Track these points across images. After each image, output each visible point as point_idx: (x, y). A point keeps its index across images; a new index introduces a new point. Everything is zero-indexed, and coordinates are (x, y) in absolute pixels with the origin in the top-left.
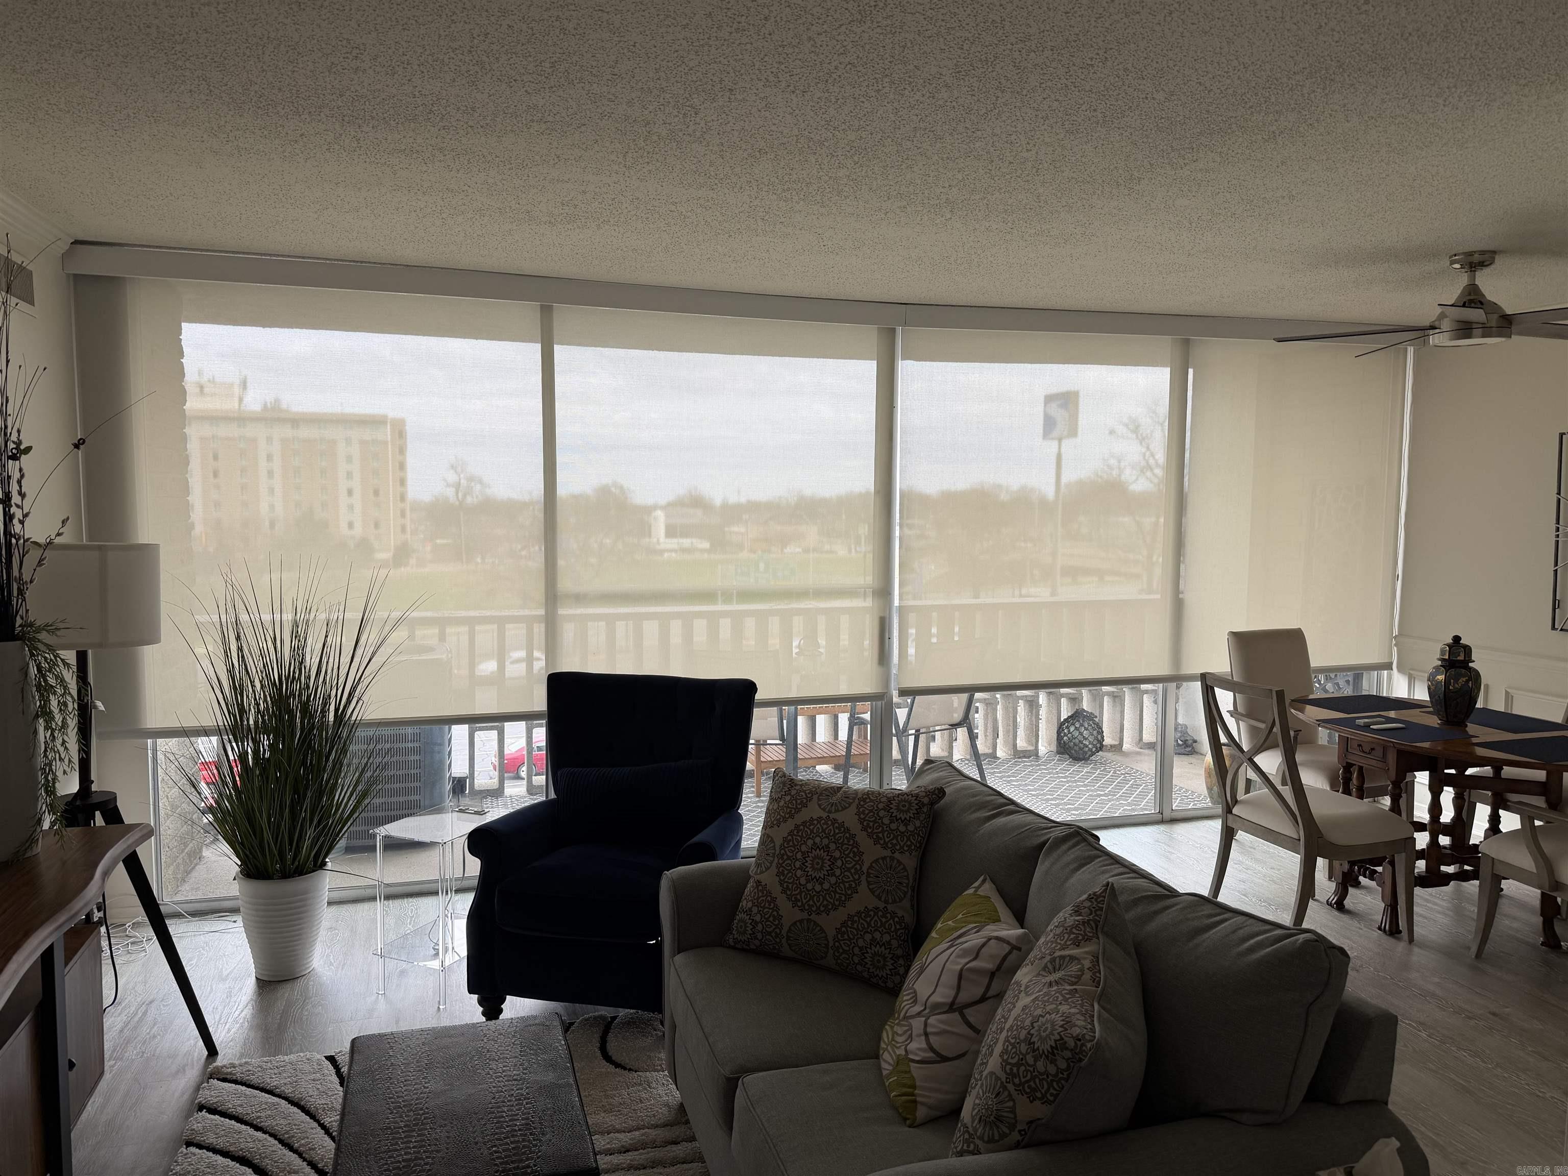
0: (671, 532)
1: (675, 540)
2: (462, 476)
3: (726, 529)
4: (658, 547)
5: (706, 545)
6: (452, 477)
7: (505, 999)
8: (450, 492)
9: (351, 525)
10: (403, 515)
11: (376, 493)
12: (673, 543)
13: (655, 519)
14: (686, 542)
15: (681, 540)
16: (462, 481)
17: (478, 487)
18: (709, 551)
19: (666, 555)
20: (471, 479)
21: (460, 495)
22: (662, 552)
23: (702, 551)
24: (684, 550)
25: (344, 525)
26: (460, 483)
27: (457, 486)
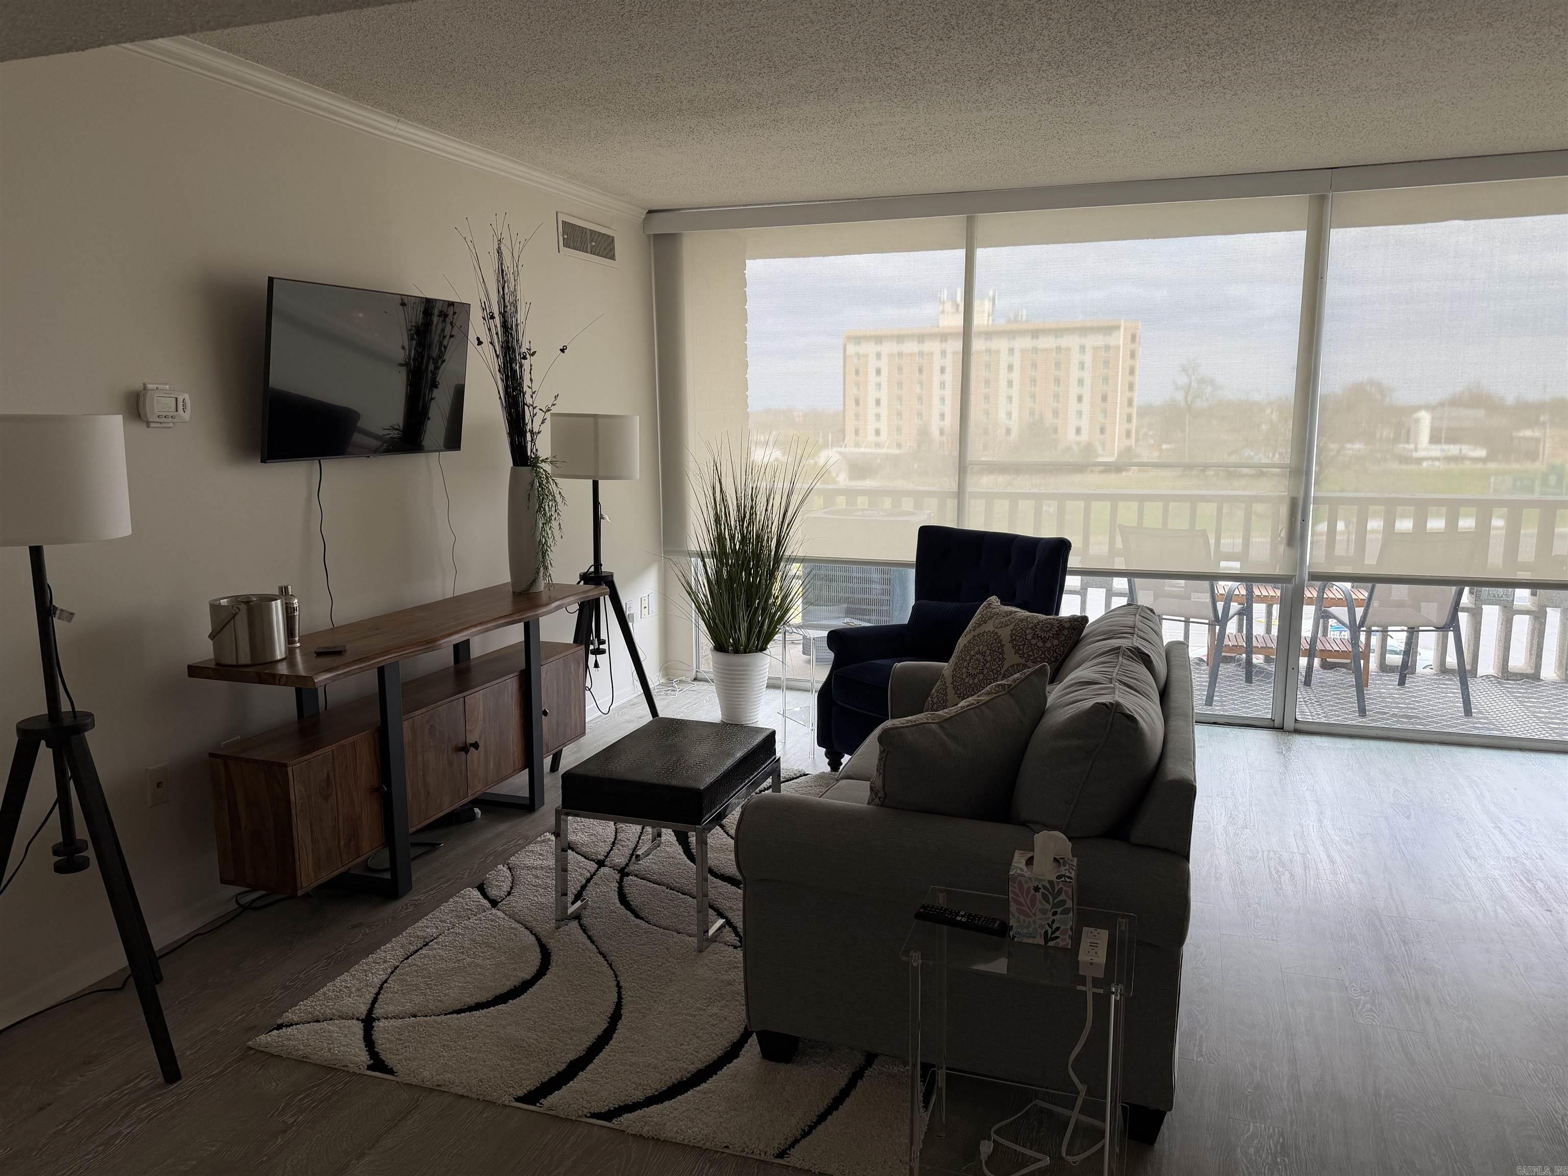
0: (1435, 439)
1: (1439, 447)
2: (1193, 378)
3: (1515, 434)
4: (1415, 455)
5: (1481, 453)
6: (1183, 380)
7: (843, 756)
8: (1180, 396)
9: (1078, 431)
10: (1129, 419)
11: (1104, 398)
12: (1436, 451)
13: (1417, 421)
14: (1454, 450)
15: (1445, 447)
16: (1193, 384)
17: (1209, 389)
18: (1484, 460)
19: (1425, 464)
20: (1202, 381)
21: (1189, 399)
22: (1419, 461)
23: (1475, 460)
24: (1449, 459)
25: (1071, 431)
26: (1190, 386)
27: (1188, 389)
